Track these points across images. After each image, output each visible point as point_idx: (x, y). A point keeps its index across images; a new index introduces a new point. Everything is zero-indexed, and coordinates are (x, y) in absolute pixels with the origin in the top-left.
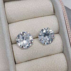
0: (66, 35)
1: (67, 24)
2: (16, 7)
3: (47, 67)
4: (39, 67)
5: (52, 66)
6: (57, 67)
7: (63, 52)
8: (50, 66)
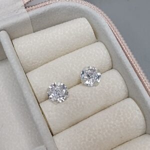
0: (125, 61)
1: (122, 44)
2: (31, 42)
3: (108, 126)
4: (94, 129)
5: (117, 121)
6: (126, 121)
7: (128, 97)
8: (112, 122)
